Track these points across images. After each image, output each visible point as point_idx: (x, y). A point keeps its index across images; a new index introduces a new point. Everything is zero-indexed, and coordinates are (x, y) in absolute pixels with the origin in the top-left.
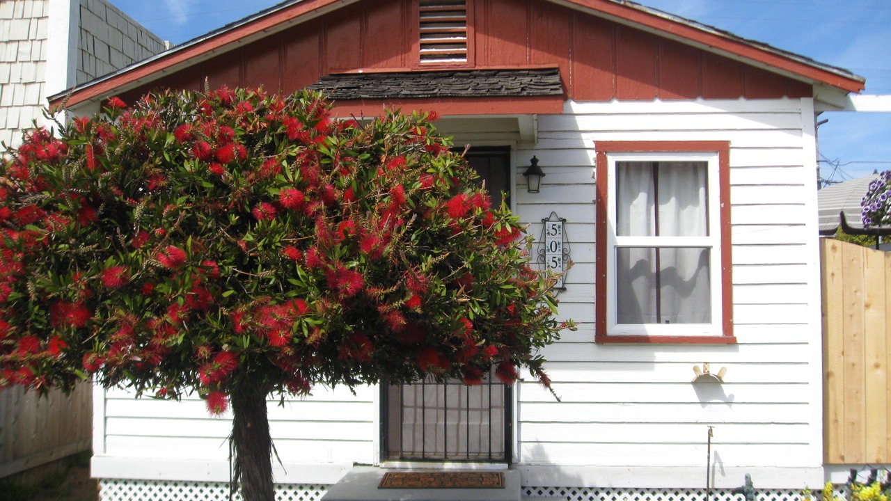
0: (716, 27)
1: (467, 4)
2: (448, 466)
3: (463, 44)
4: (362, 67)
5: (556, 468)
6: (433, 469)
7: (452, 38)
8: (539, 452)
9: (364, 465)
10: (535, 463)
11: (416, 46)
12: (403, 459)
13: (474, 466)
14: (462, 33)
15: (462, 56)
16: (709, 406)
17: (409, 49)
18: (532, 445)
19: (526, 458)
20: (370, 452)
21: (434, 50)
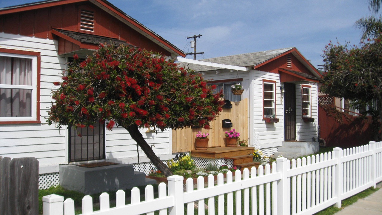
0: (159, 35)
1: (94, 13)
2: (89, 162)
3: (92, 26)
4: (62, 28)
5: (116, 159)
6: (84, 163)
7: (89, 23)
8: (111, 155)
9: (62, 165)
10: (110, 159)
11: (79, 24)
12: (76, 161)
13: (96, 161)
14: (92, 23)
15: (92, 30)
16: (149, 139)
17: (77, 24)
18: (109, 153)
19: (108, 157)
20: (65, 160)
21: (84, 26)
